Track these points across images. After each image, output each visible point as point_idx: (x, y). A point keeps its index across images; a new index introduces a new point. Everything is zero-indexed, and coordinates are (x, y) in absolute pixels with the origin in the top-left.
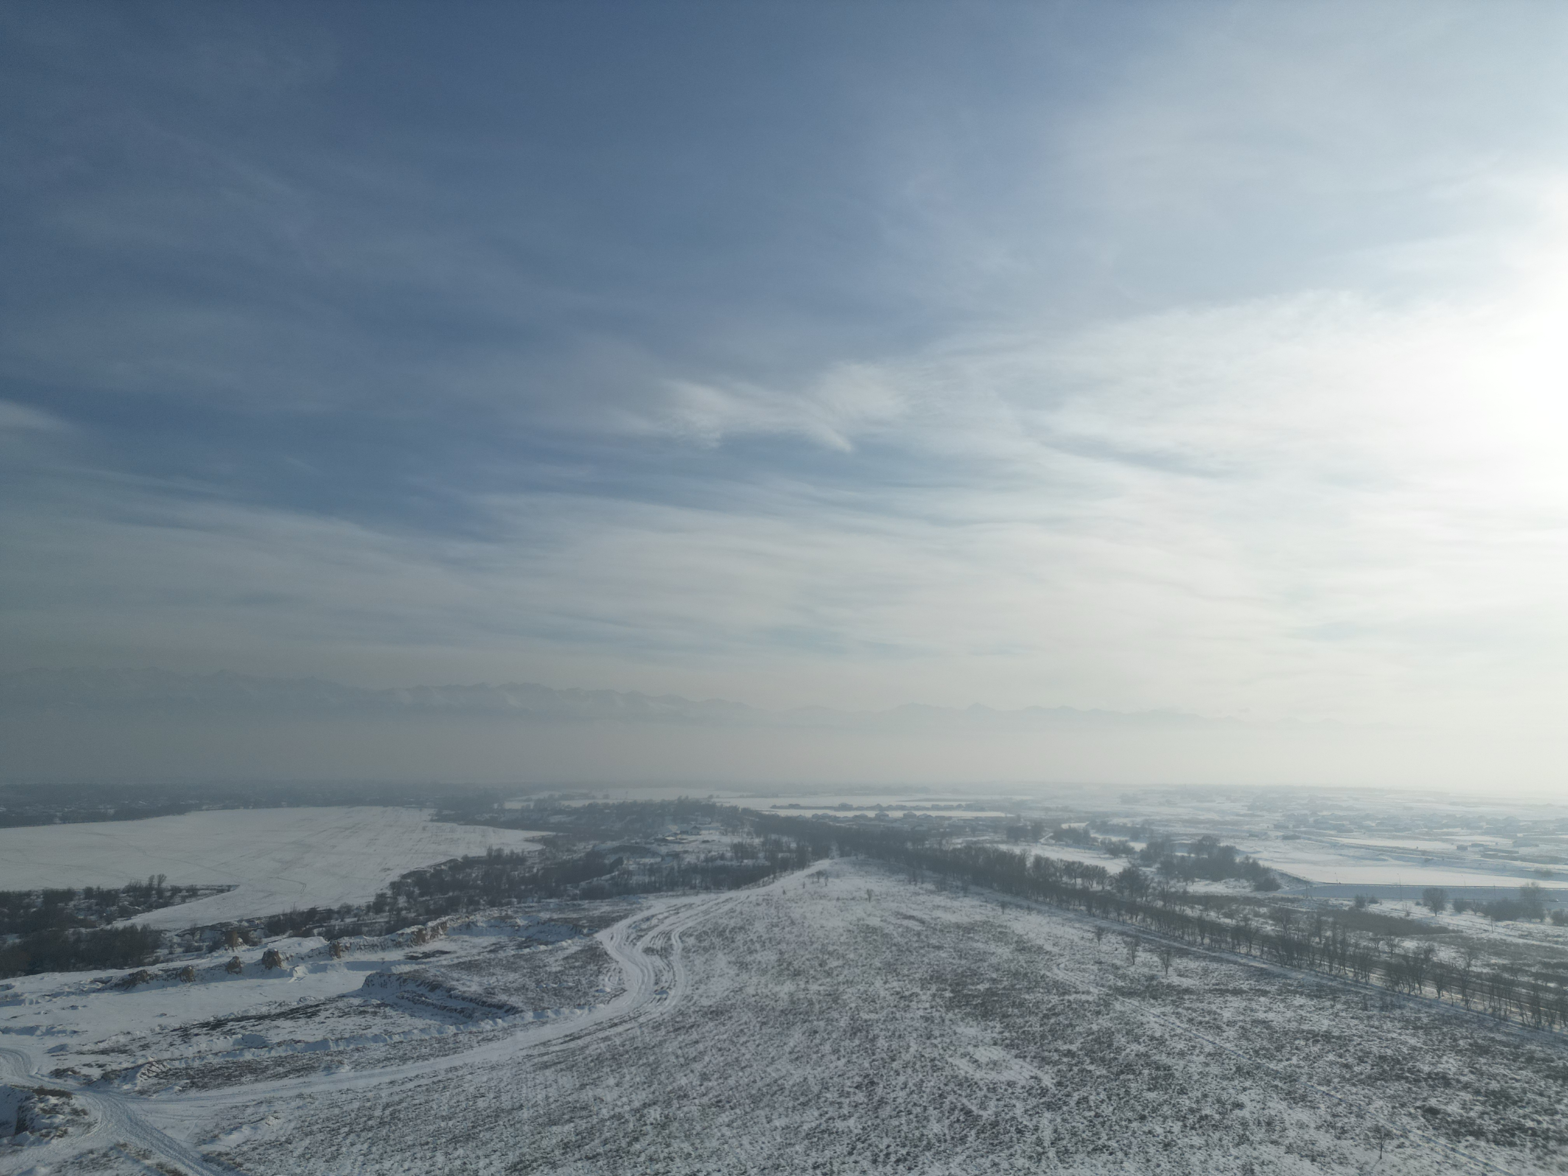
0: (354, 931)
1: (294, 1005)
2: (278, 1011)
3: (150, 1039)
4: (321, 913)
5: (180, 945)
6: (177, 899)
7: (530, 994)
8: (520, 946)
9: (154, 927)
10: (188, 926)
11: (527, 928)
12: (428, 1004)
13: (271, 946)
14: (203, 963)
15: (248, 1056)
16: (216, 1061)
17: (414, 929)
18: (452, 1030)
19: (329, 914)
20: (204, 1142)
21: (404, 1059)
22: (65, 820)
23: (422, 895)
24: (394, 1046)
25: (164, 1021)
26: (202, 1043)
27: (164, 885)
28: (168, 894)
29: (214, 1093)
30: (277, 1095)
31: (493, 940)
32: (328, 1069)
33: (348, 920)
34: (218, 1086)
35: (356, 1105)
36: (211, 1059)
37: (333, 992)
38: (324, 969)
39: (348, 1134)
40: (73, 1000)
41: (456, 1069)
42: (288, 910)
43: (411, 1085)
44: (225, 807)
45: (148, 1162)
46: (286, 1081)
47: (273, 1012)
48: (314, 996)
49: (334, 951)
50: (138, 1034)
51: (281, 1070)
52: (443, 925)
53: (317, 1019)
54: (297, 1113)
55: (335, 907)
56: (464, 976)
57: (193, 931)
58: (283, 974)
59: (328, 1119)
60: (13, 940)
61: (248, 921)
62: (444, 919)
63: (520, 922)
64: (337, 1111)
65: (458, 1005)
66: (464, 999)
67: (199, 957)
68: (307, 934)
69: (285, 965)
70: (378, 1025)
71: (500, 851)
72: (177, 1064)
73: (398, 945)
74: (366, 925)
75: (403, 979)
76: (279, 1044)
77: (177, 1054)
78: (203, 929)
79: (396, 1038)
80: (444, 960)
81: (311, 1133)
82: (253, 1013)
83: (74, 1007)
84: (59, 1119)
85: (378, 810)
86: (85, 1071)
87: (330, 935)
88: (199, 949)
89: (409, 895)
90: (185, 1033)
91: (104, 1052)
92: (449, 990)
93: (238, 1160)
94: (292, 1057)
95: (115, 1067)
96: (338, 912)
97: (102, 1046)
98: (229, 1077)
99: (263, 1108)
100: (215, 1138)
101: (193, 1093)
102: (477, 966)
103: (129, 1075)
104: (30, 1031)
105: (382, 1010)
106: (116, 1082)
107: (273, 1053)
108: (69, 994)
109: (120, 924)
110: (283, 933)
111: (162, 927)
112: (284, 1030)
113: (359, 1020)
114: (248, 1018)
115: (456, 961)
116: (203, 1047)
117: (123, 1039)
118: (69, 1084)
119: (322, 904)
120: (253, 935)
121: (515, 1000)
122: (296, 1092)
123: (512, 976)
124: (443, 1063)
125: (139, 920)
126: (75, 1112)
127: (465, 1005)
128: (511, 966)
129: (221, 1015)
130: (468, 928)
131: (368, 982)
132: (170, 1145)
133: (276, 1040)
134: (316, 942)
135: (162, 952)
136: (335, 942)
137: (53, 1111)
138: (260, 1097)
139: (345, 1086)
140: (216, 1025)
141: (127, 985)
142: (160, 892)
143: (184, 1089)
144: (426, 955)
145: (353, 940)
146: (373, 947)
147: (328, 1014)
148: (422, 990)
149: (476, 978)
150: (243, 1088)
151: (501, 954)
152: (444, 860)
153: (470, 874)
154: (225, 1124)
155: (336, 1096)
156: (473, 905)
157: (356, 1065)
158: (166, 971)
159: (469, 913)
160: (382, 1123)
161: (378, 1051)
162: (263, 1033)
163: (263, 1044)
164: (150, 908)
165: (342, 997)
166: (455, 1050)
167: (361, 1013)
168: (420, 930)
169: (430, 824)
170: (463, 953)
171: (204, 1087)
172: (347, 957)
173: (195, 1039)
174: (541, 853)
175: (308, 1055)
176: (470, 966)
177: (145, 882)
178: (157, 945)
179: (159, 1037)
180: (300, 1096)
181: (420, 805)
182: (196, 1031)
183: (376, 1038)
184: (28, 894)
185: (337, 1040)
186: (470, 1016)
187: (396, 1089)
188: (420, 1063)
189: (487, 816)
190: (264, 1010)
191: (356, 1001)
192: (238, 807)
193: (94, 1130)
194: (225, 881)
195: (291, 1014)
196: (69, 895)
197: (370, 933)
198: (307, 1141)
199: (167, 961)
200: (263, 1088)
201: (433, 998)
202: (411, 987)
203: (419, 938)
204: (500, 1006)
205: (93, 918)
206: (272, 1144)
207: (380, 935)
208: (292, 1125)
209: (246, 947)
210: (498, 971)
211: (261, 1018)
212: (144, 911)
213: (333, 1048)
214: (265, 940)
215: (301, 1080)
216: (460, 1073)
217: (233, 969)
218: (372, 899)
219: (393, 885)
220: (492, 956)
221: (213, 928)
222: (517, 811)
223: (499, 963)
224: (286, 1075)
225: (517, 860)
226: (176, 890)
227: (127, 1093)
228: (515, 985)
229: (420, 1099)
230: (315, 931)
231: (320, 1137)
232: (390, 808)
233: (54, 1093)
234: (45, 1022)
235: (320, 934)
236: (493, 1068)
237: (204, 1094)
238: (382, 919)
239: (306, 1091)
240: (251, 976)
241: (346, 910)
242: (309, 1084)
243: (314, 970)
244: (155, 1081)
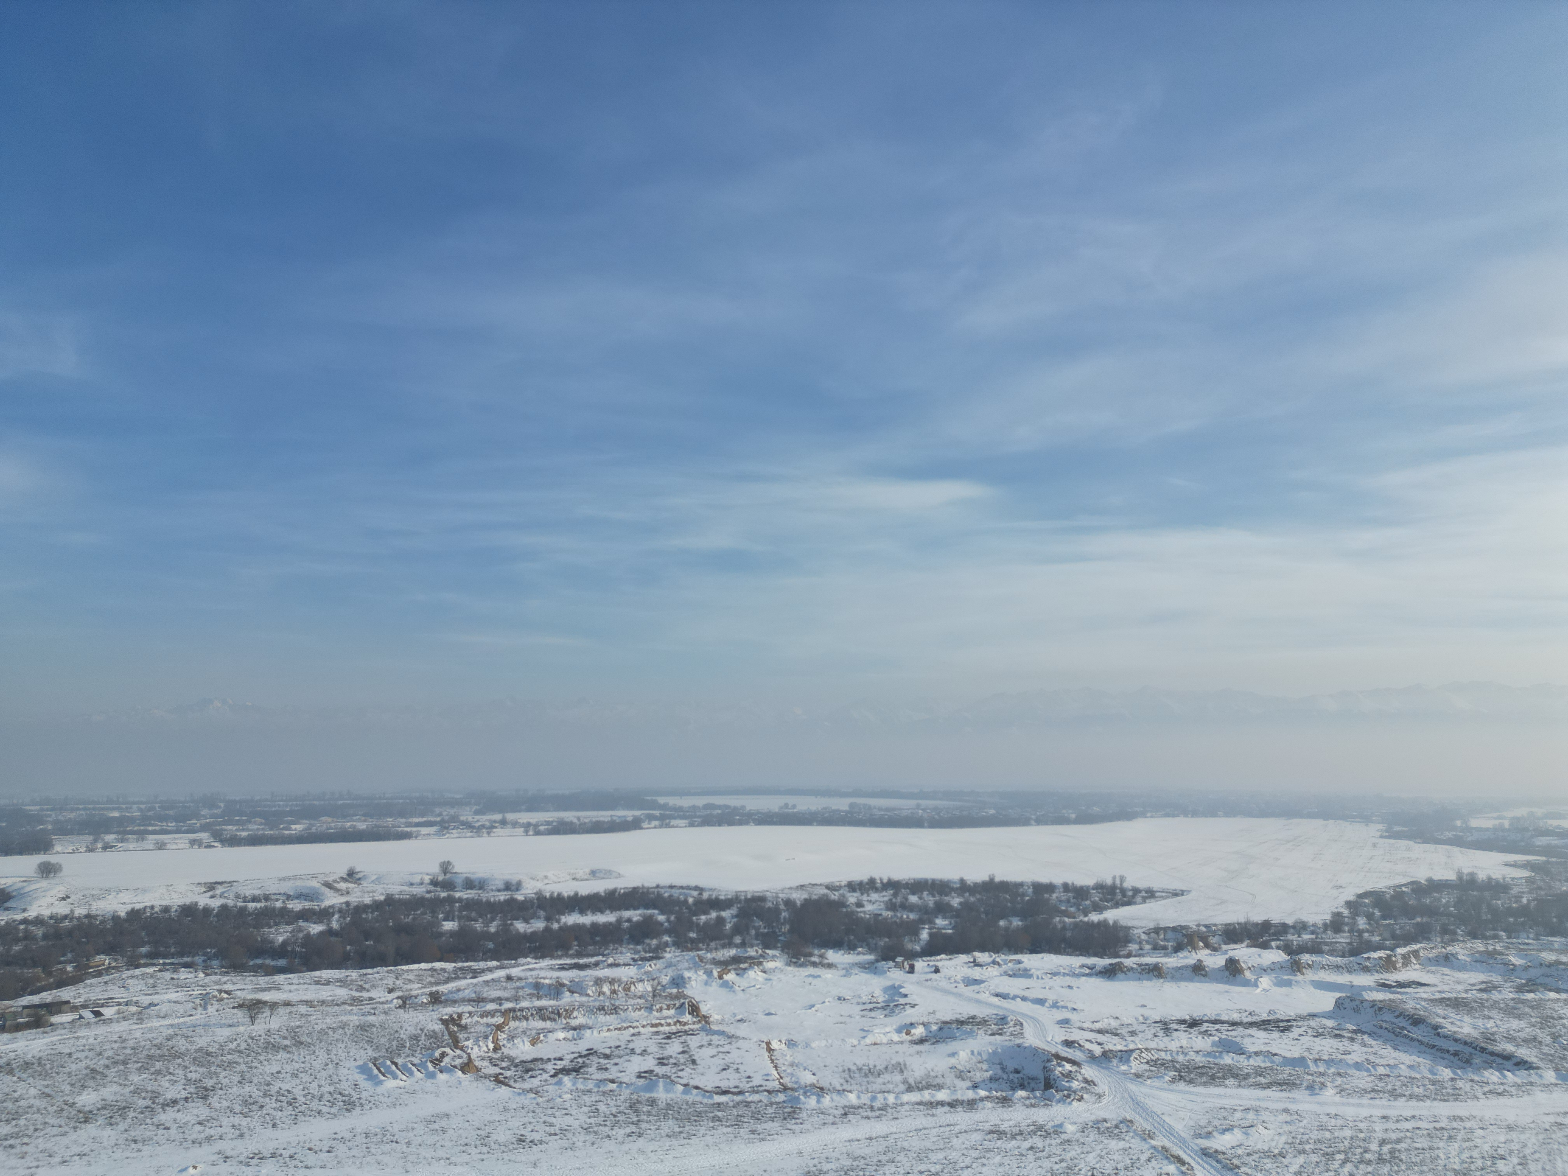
0: (1315, 949)
1: (1265, 1016)
2: (1250, 1019)
3: (1136, 1027)
4: (1275, 925)
5: (1148, 942)
6: (1138, 899)
7: (1546, 1050)
8: (1520, 989)
9: (1123, 923)
10: (1152, 925)
11: (1526, 968)
12: (1412, 1039)
13: (1231, 954)
14: (1171, 962)
15: (1228, 1059)
16: (1199, 1060)
17: (1382, 954)
18: (1446, 1073)
19: (1284, 928)
20: (1199, 1136)
21: (1394, 1095)
22: (1039, 821)
23: (1384, 917)
24: (1380, 1078)
25: (1146, 1012)
26: (1182, 1039)
27: (1125, 885)
28: (1130, 893)
29: (1201, 1090)
30: (1264, 1104)
31: (1482, 977)
32: (1310, 1087)
33: (1306, 937)
34: (1205, 1084)
35: (1348, 1133)
36: (1192, 1055)
37: (1304, 1010)
38: (1289, 984)
39: (1345, 1162)
40: (1069, 980)
41: (1461, 1119)
42: (1242, 920)
43: (1409, 1125)
44: (1167, 815)
45: (1153, 1142)
46: (1268, 1092)
47: (1245, 1020)
48: (1284, 1012)
49: (1296, 967)
50: (1126, 1021)
51: (1263, 1080)
52: (1416, 953)
53: (1291, 1035)
54: (1287, 1128)
55: (1290, 921)
56: (1451, 1013)
57: (1157, 930)
58: (1246, 983)
59: (1319, 1141)
60: (1016, 922)
61: (1206, 926)
62: (1415, 947)
63: (1515, 960)
64: (1328, 1135)
65: (1453, 1047)
66: (1456, 1040)
67: (1166, 955)
68: (1265, 946)
69: (1248, 974)
70: (1357, 1053)
71: (1472, 874)
72: (1163, 1055)
73: (1366, 970)
74: (1326, 944)
75: (1378, 1008)
76: (1257, 1054)
77: (1162, 1046)
78: (1165, 929)
79: (1381, 1070)
80: (1423, 993)
81: (1304, 1152)
82: (1224, 1017)
83: (1070, 987)
84: (1075, 1085)
85: (1319, 822)
86: (1088, 1046)
87: (1288, 949)
88: (1165, 948)
89: (1370, 917)
90: (1166, 1027)
91: (1100, 1031)
92: (1436, 1027)
93: (1236, 1161)
94: (1271, 1069)
95: (1111, 1047)
96: (1294, 927)
97: (1097, 1026)
98: (1213, 1077)
99: (1251, 1116)
100: (1209, 1135)
101: (1182, 1086)
102: (1466, 1005)
103: (1125, 1056)
104: (1041, 1002)
105: (1359, 1036)
106: (1115, 1062)
107: (1252, 1062)
108: (1064, 974)
109: (1095, 917)
110: (1242, 941)
111: (1130, 924)
112: (1256, 1041)
113: (1335, 1042)
114: (1222, 1022)
115: (1438, 996)
116: (1184, 1043)
117: (1114, 1024)
118: (1078, 1055)
119: (1276, 917)
120: (1213, 940)
121: (1523, 1053)
122: (1281, 1106)
123: (1515, 1024)
124: (1444, 1110)
125: (1111, 915)
126: (1086, 1081)
127: (1459, 1047)
128: (1511, 1011)
129: (1197, 1014)
130: (1447, 960)
131: (1339, 1004)
132: (1170, 1132)
133: (1252, 1049)
134: (1274, 956)
135: (1133, 947)
136: (1296, 957)
137: (1069, 1076)
138: (1247, 1104)
139: (1333, 1111)
140: (1193, 1024)
141: (1110, 973)
142: (1123, 891)
143: (1173, 1081)
144: (1401, 985)
145: (1314, 958)
146: (1337, 968)
147: (1301, 1031)
148: (1402, 1022)
149: (1467, 1019)
150: (1228, 1091)
151: (1496, 996)
152: (1404, 882)
153: (1439, 900)
154: (1216, 1122)
155: (1325, 1119)
156: (1448, 934)
157: (1341, 1091)
158: (1140, 965)
159: (1445, 944)
160: (1381, 1160)
161: (1363, 1080)
162: (1238, 1039)
163: (1240, 1051)
164: (1117, 905)
165: (1313, 1016)
166: (1456, 1097)
167: (1336, 1036)
168: (1389, 957)
169: (1382, 841)
170: (1446, 988)
171: (1191, 1082)
172: (1310, 975)
173: (1175, 1034)
174: (1530, 880)
175: (1287, 1070)
176: (1457, 1004)
177: (1109, 881)
178: (1127, 940)
179: (1143, 1027)
180: (1286, 1111)
181: (1366, 819)
182: (1174, 1026)
183: (1357, 1066)
184: (1021, 884)
185: (1316, 1061)
186: (1468, 1062)
187: (1391, 1125)
188: (1414, 1103)
189: (1449, 834)
190: (1236, 1017)
191: (1330, 1023)
192: (1178, 816)
193: (1105, 1101)
194: (1178, 886)
195: (1264, 1025)
196: (1050, 888)
197: (1332, 953)
198: (1301, 1159)
199: (1139, 956)
200: (1248, 1096)
201: (1416, 1033)
202: (1388, 1017)
203: (1388, 964)
204: (1507, 1057)
205: (1072, 909)
206: (1267, 1154)
207: (1343, 956)
208: (1283, 1139)
209: (1207, 951)
210: (1494, 1013)
211: (1234, 1024)
212: (1112, 908)
213: (1313, 1068)
214: (1224, 947)
215: (1284, 1094)
216: (1468, 1125)
217: (1198, 970)
218: (1328, 917)
219: (1349, 904)
220: (1485, 996)
221: (1174, 929)
222: (1487, 829)
223: (1495, 1005)
224: (1268, 1086)
225: (1498, 887)
226: (1136, 891)
227: (1125, 1074)
228: (1522, 1035)
229: (1422, 1143)
230: (1273, 944)
231: (1314, 1158)
232: (1331, 822)
233: (1069, 1061)
234: (1051, 997)
235: (1278, 948)
236: (1510, 1128)
237: (1191, 1088)
238: (1343, 939)
239: (1293, 1107)
240: (1218, 980)
241: (1301, 927)
242: (1294, 1101)
243: (1280, 983)
244: (1147, 1067)
